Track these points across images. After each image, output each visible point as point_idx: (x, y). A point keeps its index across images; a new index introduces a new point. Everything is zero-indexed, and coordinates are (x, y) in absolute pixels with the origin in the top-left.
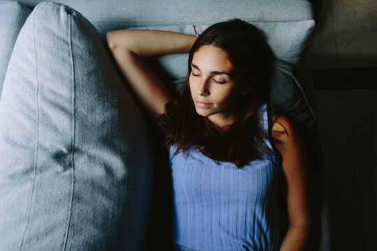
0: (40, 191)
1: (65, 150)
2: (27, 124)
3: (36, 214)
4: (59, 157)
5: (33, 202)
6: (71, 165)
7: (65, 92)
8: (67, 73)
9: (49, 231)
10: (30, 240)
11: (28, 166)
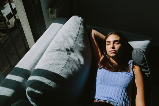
0: (60, 55)
1: (69, 49)
2: (62, 39)
3: (57, 59)
4: (67, 50)
5: (57, 56)
6: (70, 54)
7: (75, 35)
8: (77, 31)
9: (59, 64)
10: (53, 64)
11: (59, 49)
